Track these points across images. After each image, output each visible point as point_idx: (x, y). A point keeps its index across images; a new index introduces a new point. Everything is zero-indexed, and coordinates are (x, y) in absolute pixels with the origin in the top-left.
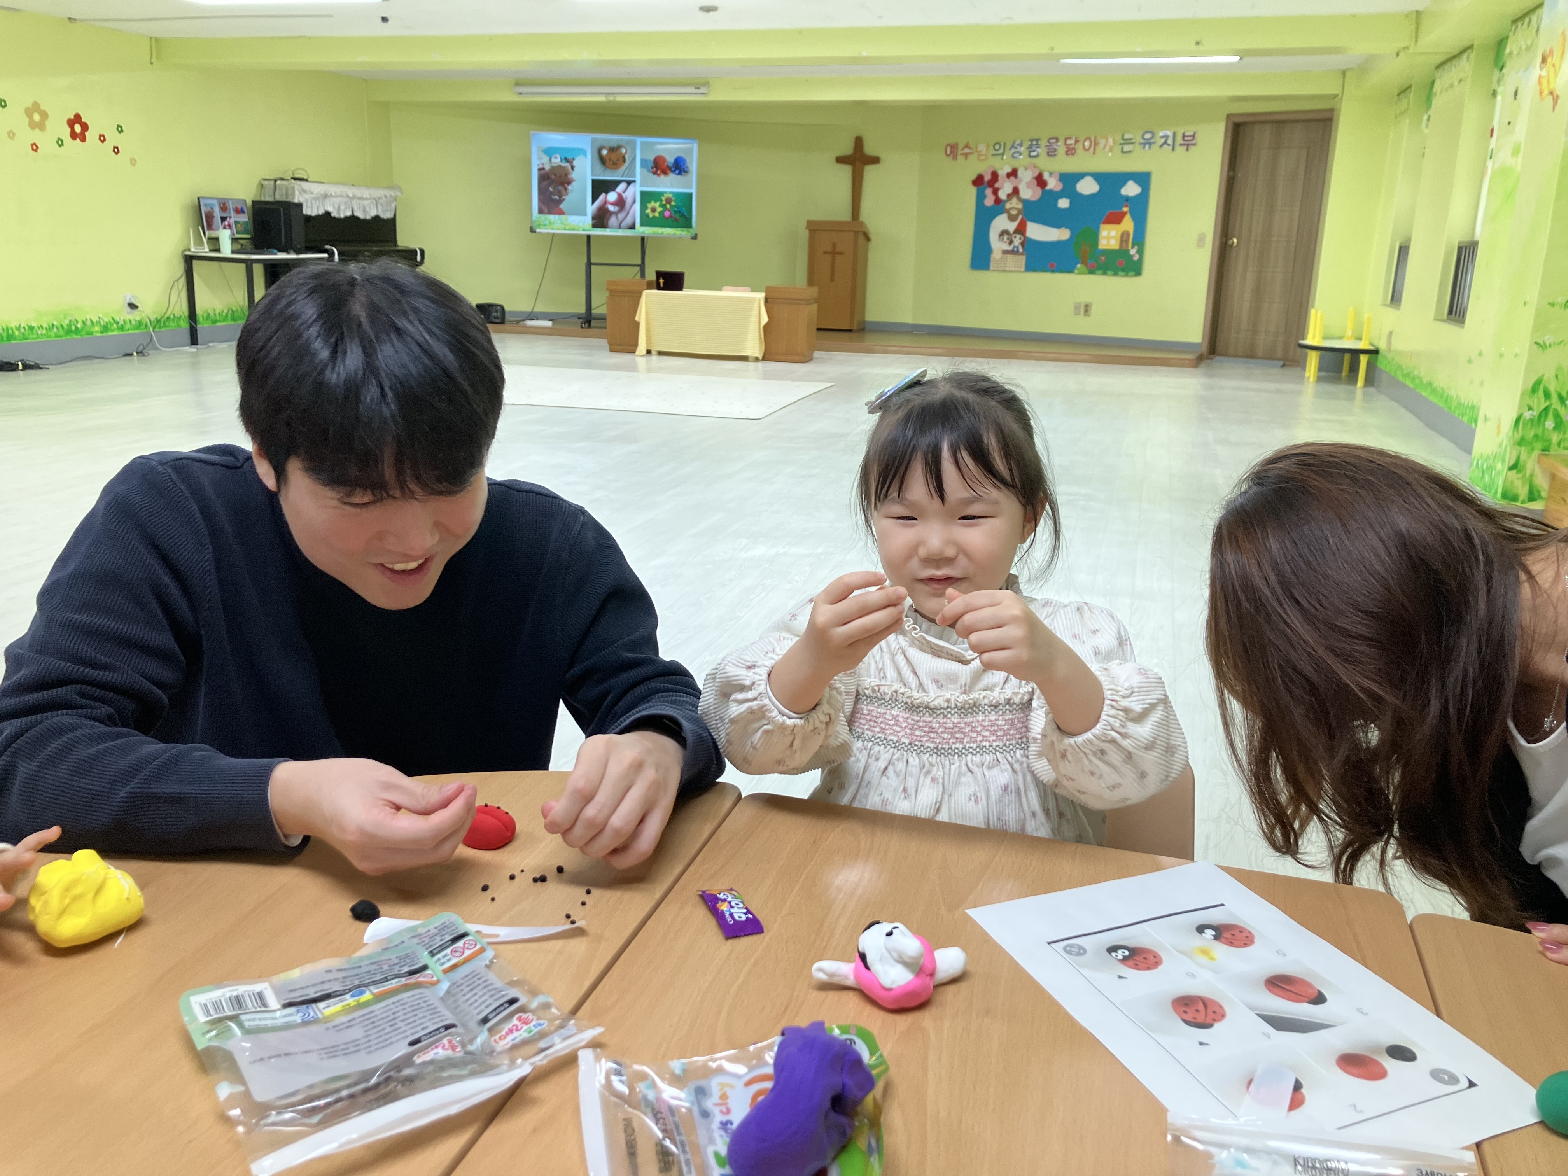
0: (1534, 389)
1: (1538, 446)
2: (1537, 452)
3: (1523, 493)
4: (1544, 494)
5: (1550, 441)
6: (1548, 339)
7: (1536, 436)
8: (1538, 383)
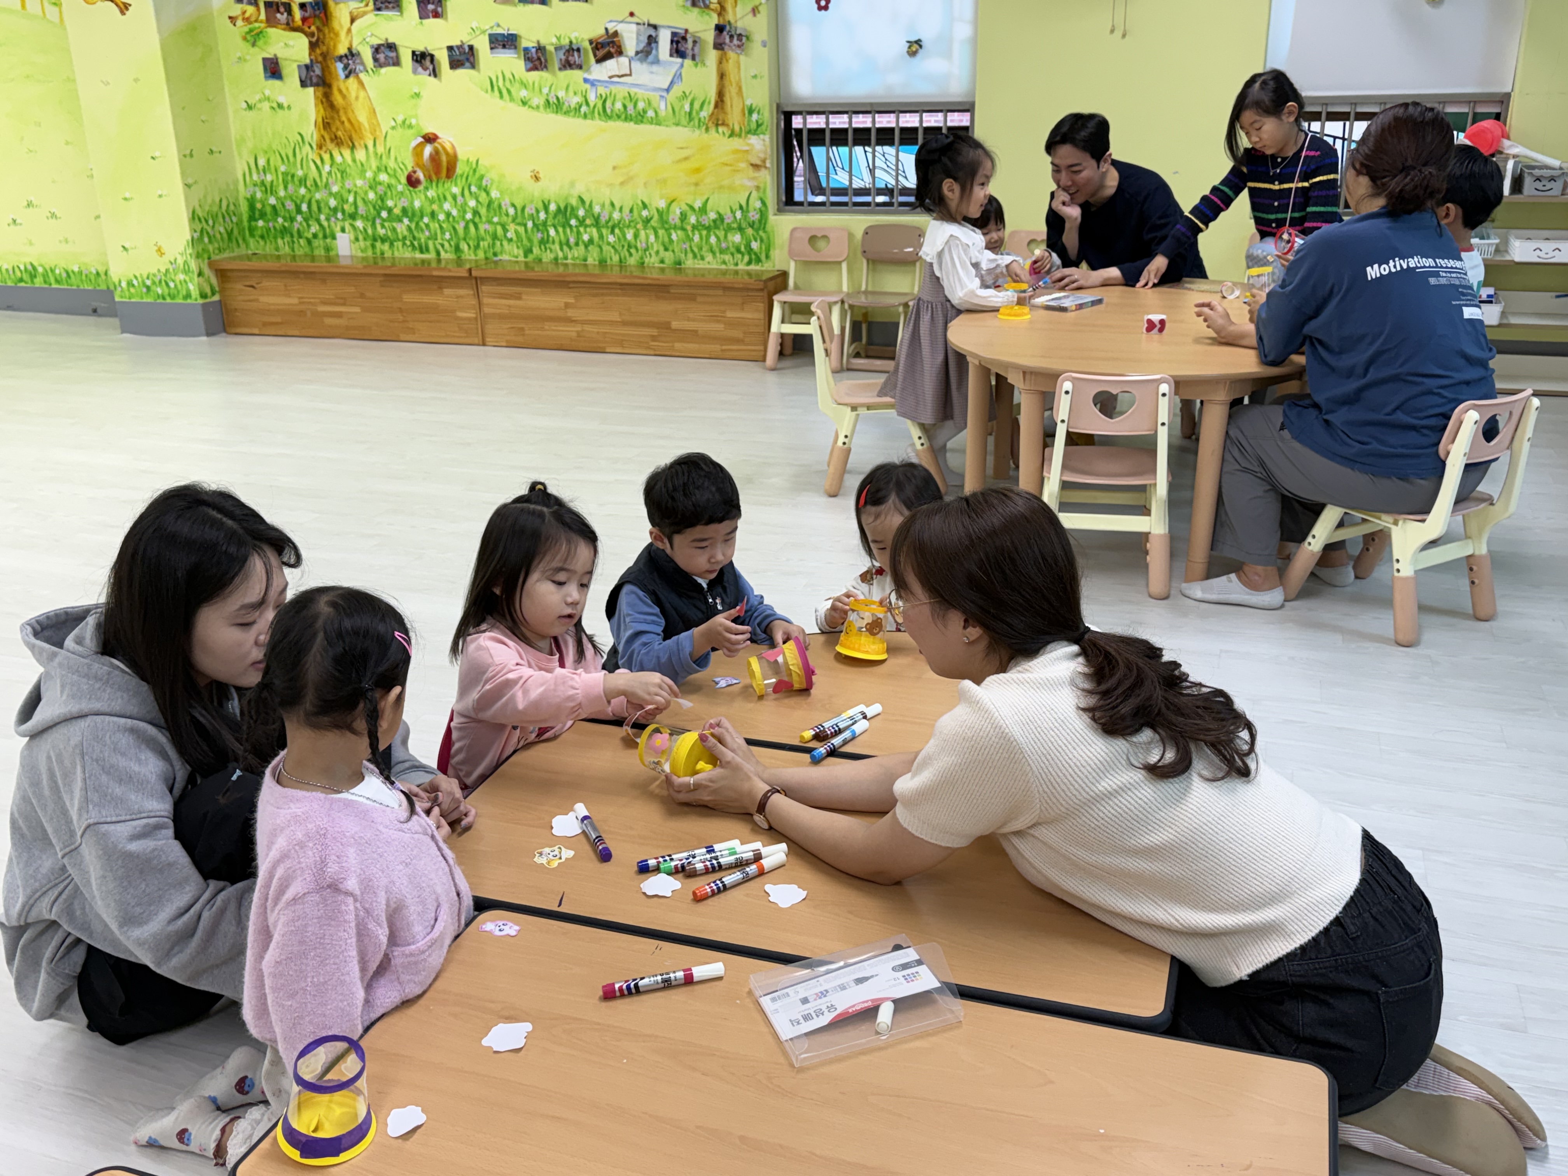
0: (193, 218)
1: (206, 256)
2: (206, 261)
3: (208, 290)
4: (217, 289)
5: (208, 251)
6: (190, 181)
7: (203, 250)
8: (194, 212)
